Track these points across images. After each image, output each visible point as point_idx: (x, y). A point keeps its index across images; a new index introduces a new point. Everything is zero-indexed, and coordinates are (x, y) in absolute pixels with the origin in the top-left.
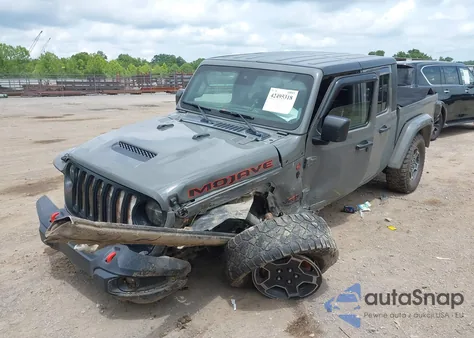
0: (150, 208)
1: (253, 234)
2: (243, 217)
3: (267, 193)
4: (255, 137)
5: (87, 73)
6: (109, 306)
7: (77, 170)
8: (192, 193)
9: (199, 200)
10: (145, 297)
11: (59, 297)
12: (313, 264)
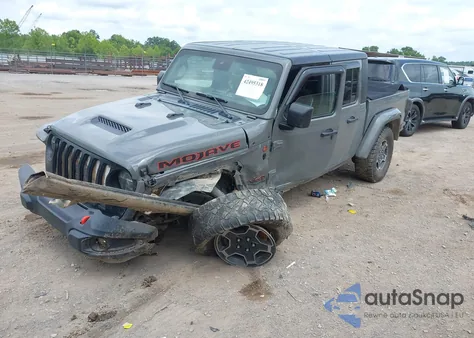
0: (122, 177)
1: (216, 205)
2: (209, 190)
3: (234, 172)
4: (226, 119)
5: (78, 51)
6: (82, 266)
7: (58, 140)
8: (161, 165)
9: (169, 172)
10: (115, 257)
11: (37, 257)
12: (269, 235)
